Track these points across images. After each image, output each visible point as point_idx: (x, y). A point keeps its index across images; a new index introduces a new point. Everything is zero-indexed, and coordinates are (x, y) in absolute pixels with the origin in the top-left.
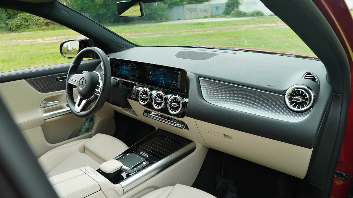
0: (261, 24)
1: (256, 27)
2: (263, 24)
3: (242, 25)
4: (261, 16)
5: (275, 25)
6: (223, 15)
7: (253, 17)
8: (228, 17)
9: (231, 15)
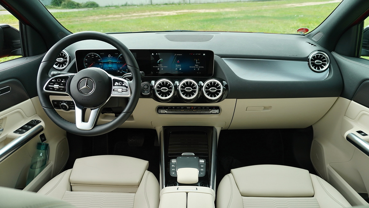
0: (104, 16)
1: (102, 19)
2: (107, 15)
3: (84, 17)
4: (96, 7)
5: (120, 16)
6: (52, 6)
7: (89, 9)
8: (60, 9)
9: (62, 6)
